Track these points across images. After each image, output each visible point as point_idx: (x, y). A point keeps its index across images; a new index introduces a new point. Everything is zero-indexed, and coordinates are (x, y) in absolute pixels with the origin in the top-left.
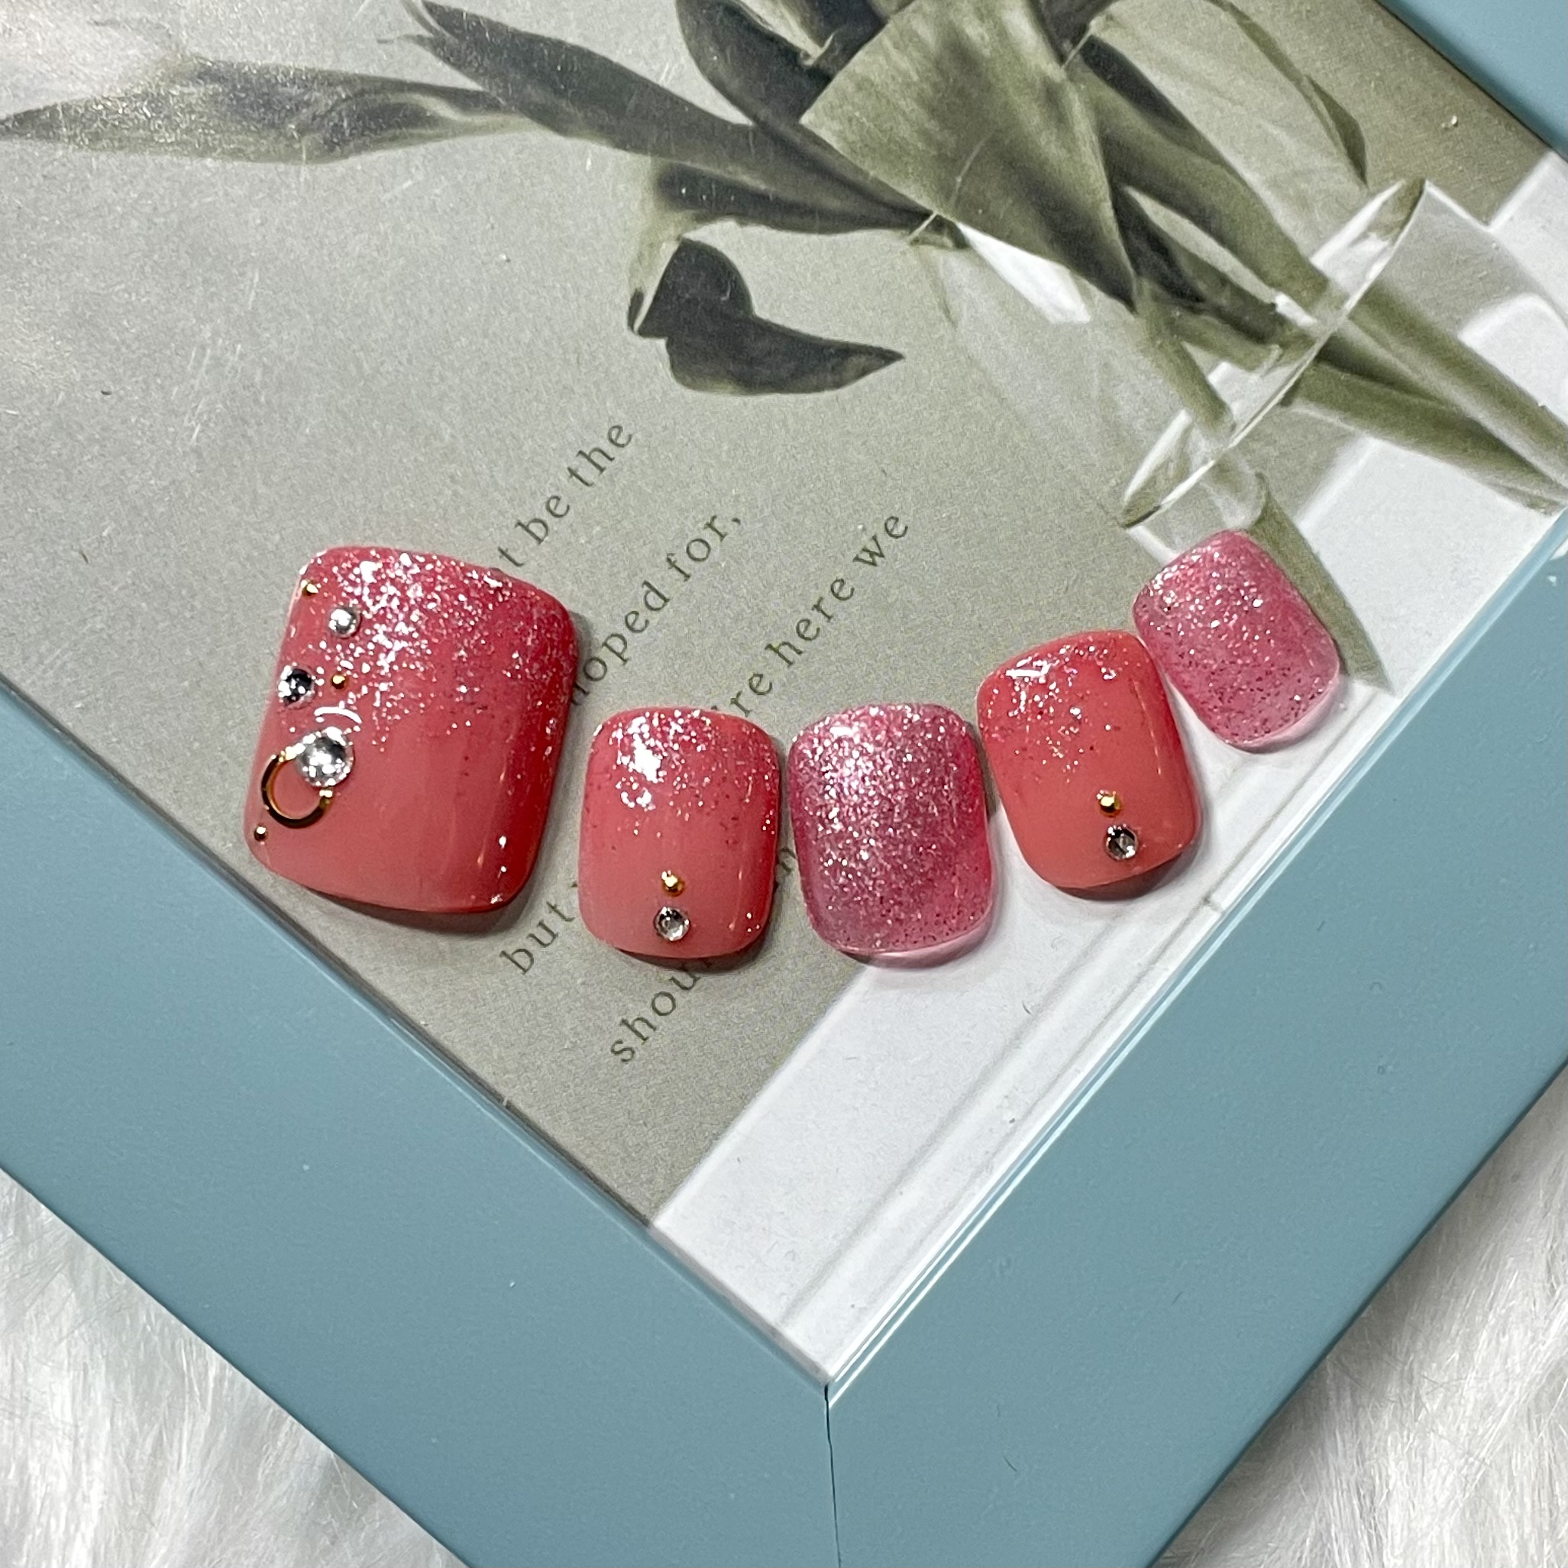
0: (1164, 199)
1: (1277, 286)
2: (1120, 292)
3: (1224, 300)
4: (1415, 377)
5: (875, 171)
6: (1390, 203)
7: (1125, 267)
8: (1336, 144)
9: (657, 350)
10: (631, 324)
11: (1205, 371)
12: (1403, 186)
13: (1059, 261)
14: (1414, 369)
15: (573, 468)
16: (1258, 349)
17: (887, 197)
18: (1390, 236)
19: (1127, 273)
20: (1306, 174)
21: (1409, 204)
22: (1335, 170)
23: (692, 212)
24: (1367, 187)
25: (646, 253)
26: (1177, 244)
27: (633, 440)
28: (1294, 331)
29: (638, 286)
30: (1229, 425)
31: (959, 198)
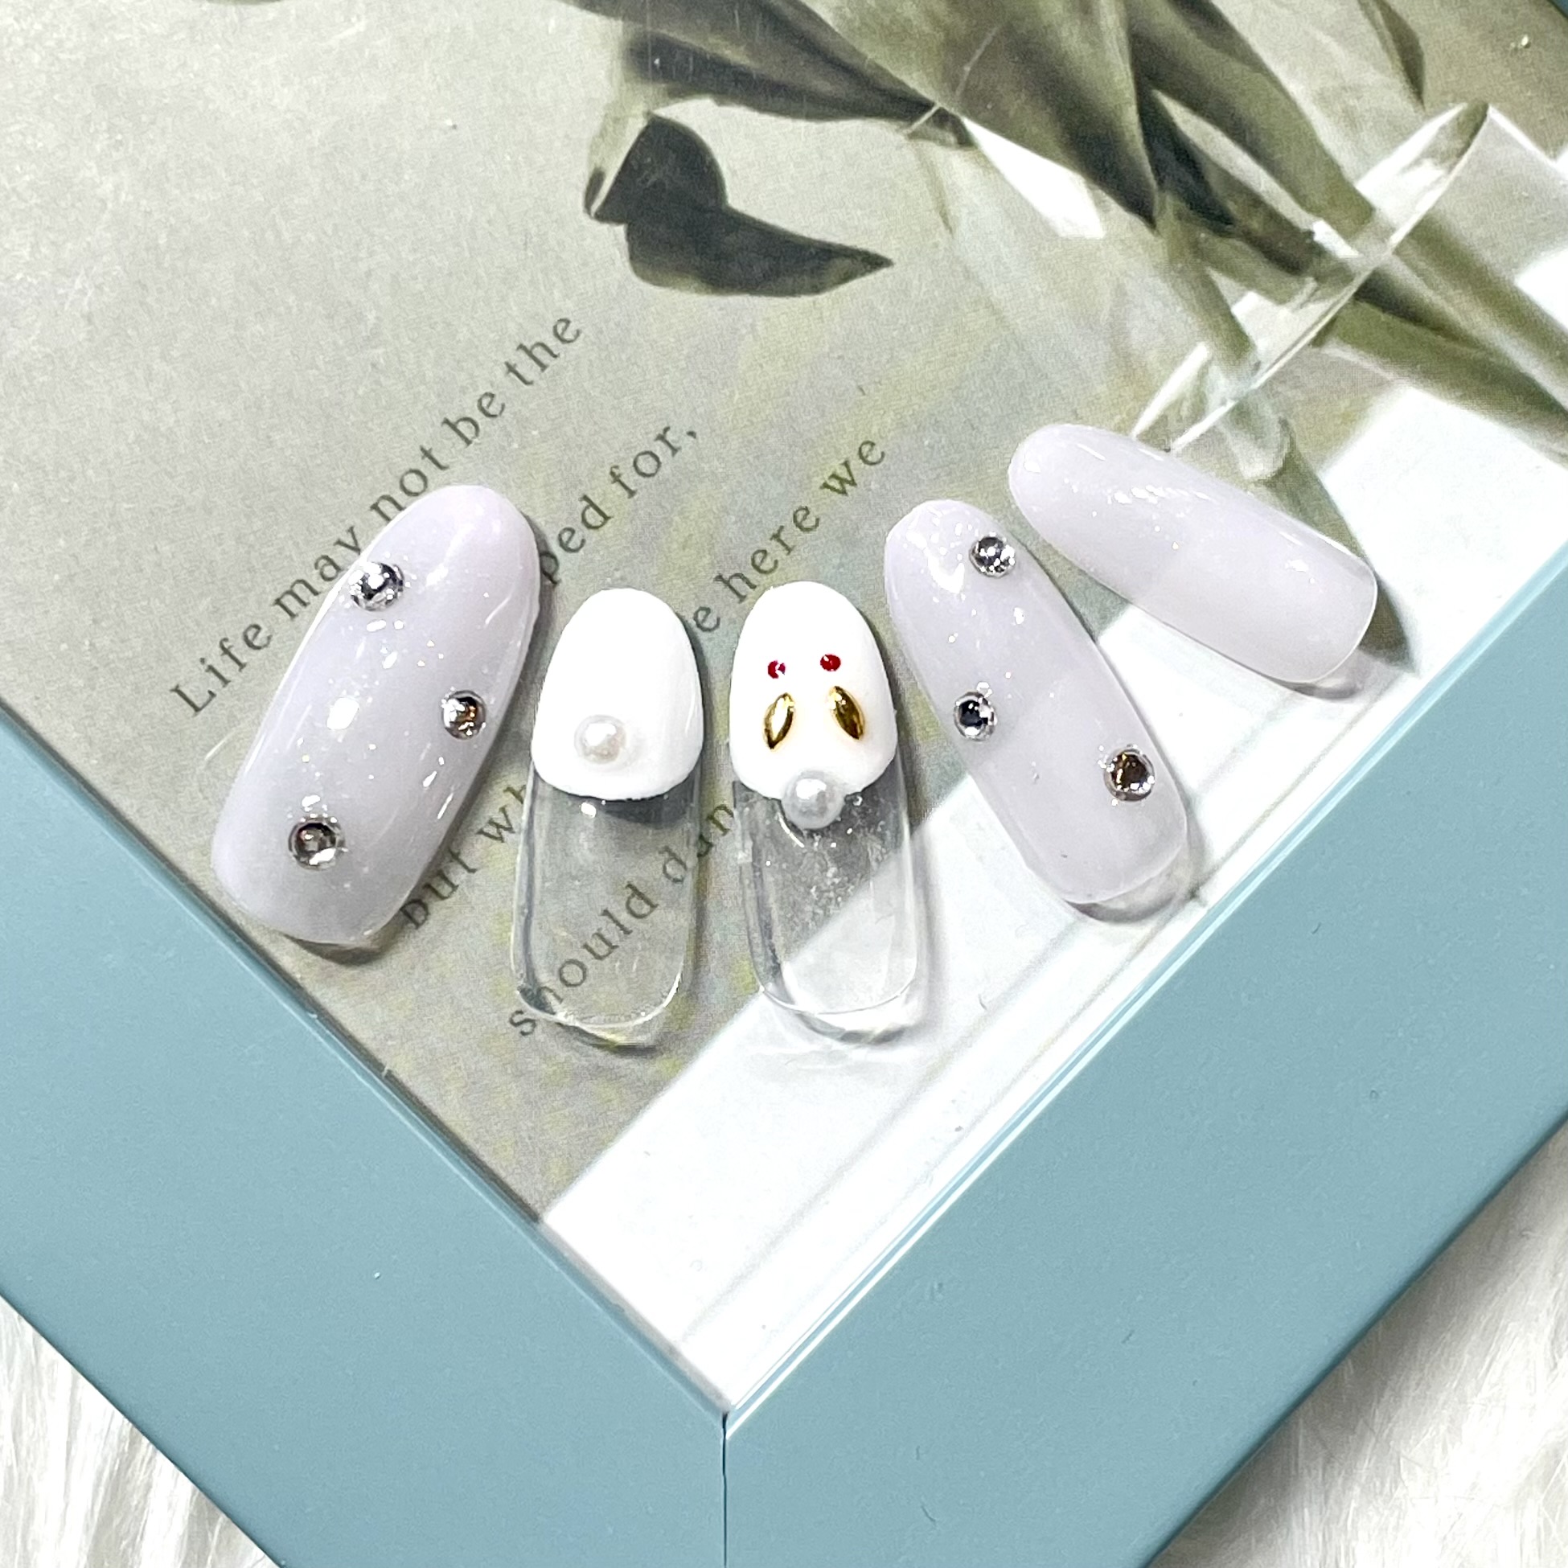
0: (1196, 106)
1: (1317, 211)
2: (1139, 206)
3: (1256, 224)
4: (1463, 324)
5: (875, 54)
6: (1449, 130)
7: (1146, 180)
8: (1391, 58)
9: (616, 236)
10: (588, 205)
11: (1229, 302)
12: (1463, 111)
13: (1073, 168)
14: (1464, 313)
15: (512, 363)
16: (1292, 282)
17: (885, 84)
18: (1447, 164)
19: (1148, 186)
20: (1356, 90)
21: (1471, 130)
22: (1389, 87)
23: (664, 85)
24: (1424, 108)
25: (610, 129)
26: (1208, 158)
27: (582, 336)
28: (1332, 263)
29: (598, 162)
30: (1253, 363)
31: (966, 90)
